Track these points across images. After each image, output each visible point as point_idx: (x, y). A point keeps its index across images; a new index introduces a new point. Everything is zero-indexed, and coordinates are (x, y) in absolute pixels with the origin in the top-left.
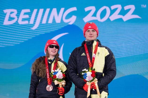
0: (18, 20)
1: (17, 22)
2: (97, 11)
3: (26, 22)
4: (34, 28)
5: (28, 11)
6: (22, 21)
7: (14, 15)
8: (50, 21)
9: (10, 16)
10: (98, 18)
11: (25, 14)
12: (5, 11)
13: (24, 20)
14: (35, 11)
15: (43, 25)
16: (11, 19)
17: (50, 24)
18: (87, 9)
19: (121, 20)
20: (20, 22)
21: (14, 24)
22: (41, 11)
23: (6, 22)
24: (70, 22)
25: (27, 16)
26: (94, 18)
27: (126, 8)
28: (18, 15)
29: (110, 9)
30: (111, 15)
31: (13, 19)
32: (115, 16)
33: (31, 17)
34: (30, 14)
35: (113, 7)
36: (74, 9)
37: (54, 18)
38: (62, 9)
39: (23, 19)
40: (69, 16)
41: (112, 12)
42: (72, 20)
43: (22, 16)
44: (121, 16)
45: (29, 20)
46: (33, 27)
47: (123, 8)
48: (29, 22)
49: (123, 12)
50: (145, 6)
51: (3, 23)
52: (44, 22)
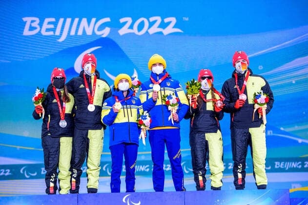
0: (40, 30)
1: (40, 32)
2: (134, 23)
3: (51, 33)
4: (61, 40)
5: (53, 20)
6: (46, 31)
7: (35, 25)
8: (80, 33)
9: (31, 25)
10: (135, 30)
11: (49, 23)
12: (25, 19)
13: (48, 30)
14: (62, 20)
15: (71, 36)
16: (32, 28)
17: (80, 36)
18: (122, 20)
19: (161, 33)
20: (44, 33)
21: (37, 34)
22: (69, 20)
23: (26, 32)
24: (103, 34)
25: (52, 26)
26: (131, 31)
27: (166, 20)
28: (41, 25)
29: (149, 20)
30: (150, 27)
31: (35, 28)
32: (154, 29)
33: (56, 27)
34: (55, 24)
35: (152, 19)
36: (108, 20)
37: (84, 29)
38: (94, 20)
39: (47, 29)
40: (102, 27)
41: (151, 24)
42: (106, 32)
43: (45, 26)
44: (160, 30)
45: (54, 30)
46: (59, 39)
47: (163, 21)
48: (54, 33)
49: (163, 25)
50: (187, 19)
51: (22, 33)
52: (73, 33)
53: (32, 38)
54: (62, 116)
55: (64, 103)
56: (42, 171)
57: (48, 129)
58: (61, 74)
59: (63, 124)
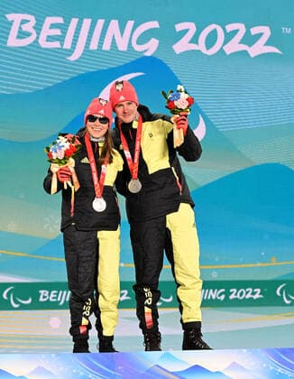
0: (38, 38)
1: (36, 41)
2: (200, 33)
3: (57, 44)
4: (74, 57)
5: (60, 20)
6: (47, 41)
7: (28, 28)
8: (107, 46)
9: (20, 28)
10: (201, 46)
11: (53, 26)
12: (10, 17)
13: (50, 39)
14: (74, 21)
15: (90, 51)
16: (22, 34)
17: (104, 51)
18: (179, 27)
19: (245, 53)
20: (43, 43)
21: (30, 45)
22: (87, 23)
23: (13, 41)
24: (146, 51)
25: (57, 32)
26: (194, 47)
27: (254, 31)
28: (38, 28)
29: (224, 30)
30: (225, 43)
31: (29, 35)
32: (234, 46)
33: (66, 33)
34: (64, 28)
35: (230, 28)
36: (155, 24)
37: (114, 39)
38: (130, 24)
39: (48, 36)
40: (144, 39)
41: (229, 36)
42: (151, 48)
43: (46, 31)
44: (244, 47)
45: (61, 39)
46: (70, 55)
47: (248, 32)
48: (62, 45)
49: (250, 40)
50: (289, 31)
51: (6, 43)
52: (94, 46)
53: (22, 52)
54: (98, 191)
55: (103, 166)
56: (41, 296)
57: (72, 215)
58: (102, 112)
59: (99, 205)
